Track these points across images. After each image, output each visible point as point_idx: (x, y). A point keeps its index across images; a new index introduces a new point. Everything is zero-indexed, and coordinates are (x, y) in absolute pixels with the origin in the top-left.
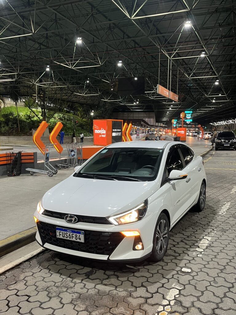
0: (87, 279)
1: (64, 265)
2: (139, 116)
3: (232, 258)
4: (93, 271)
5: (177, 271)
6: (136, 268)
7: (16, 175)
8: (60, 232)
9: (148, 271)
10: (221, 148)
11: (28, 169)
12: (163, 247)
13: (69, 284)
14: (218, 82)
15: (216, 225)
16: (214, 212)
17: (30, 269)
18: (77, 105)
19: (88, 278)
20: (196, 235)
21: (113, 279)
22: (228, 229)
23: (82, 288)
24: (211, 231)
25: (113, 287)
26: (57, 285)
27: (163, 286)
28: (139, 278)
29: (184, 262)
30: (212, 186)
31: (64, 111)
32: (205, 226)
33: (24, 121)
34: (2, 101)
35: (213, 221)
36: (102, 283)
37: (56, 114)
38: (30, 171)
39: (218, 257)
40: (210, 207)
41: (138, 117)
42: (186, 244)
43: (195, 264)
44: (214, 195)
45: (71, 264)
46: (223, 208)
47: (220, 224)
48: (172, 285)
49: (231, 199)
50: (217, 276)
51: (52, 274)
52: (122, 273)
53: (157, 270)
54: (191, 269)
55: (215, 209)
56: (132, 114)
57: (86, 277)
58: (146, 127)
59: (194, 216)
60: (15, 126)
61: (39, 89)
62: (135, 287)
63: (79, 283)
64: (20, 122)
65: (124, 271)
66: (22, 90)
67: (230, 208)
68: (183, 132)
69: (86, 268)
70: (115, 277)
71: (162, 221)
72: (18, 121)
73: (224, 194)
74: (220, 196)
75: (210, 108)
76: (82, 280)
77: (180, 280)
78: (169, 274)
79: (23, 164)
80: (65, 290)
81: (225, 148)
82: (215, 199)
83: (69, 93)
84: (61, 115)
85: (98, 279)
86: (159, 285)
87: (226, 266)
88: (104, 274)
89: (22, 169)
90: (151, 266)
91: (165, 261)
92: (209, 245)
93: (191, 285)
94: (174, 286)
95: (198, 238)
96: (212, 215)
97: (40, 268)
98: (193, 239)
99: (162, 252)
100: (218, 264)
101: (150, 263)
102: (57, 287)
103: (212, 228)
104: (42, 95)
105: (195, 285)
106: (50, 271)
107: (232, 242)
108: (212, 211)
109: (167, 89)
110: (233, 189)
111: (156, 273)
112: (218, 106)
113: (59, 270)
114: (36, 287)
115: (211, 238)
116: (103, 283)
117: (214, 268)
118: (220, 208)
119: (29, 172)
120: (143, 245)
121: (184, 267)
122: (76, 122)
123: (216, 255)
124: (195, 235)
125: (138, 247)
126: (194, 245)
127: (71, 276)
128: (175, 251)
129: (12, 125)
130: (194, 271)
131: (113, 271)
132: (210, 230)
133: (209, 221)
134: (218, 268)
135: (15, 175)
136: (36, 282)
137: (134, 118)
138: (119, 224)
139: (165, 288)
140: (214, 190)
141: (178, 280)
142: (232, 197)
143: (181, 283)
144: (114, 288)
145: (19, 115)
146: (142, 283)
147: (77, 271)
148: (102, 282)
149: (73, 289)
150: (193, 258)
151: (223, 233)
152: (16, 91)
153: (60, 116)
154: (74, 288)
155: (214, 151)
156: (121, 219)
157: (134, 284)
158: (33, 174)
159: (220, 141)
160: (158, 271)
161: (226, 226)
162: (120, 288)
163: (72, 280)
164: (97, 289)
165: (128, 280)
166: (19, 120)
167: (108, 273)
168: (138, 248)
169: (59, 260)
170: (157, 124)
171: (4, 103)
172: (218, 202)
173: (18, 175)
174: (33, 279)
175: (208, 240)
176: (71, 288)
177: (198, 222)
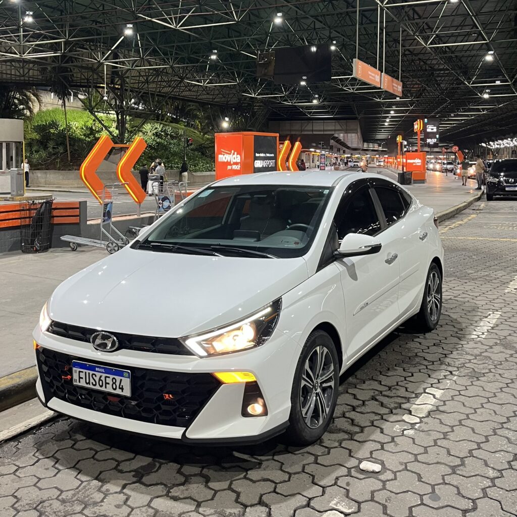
0: (137, 484)
1: (91, 449)
2: (325, 128)
3: (484, 440)
4: (155, 465)
5: (349, 469)
6: (254, 460)
7: (40, 250)
8: (80, 372)
9: (281, 467)
10: (500, 195)
11: (65, 238)
12: (323, 412)
13: (91, 494)
14: (491, 54)
15: (459, 363)
16: (460, 334)
17: (13, 458)
18: (192, 106)
19: (139, 481)
20: (409, 386)
21: (195, 485)
22: (487, 371)
23: (118, 506)
24: (445, 376)
25: (191, 504)
26: (63, 496)
27: (308, 505)
28: (258, 483)
29: (370, 446)
30: (465, 276)
31: (167, 119)
32: (433, 364)
33: (80, 140)
34: (35, 99)
35: (454, 353)
36: (167, 495)
37: (149, 124)
38: (70, 242)
39: (451, 436)
40: (453, 323)
41: (324, 131)
42: (382, 405)
43: (393, 453)
44: (467, 296)
45: (109, 447)
46: (482, 324)
47: (470, 360)
48: (330, 502)
49: (502, 305)
50: (442, 481)
51: (59, 471)
52: (220, 470)
53: (302, 465)
54: (382, 463)
55: (464, 325)
56: (310, 125)
57: (135, 479)
58: (342, 151)
59: (413, 341)
60: (61, 149)
61: (113, 73)
62: (242, 504)
63: (116, 493)
64: (72, 142)
65: (226, 465)
66: (77, 75)
67: (497, 325)
68: (418, 162)
69: (141, 457)
70: (202, 479)
71: (318, 348)
72: (66, 140)
73: (490, 293)
74: (479, 298)
75: (478, 110)
76: (124, 487)
77: (351, 490)
78: (329, 474)
79: (55, 227)
80: (78, 508)
81: (508, 195)
82: (467, 304)
83: (175, 81)
84: (159, 127)
85: (162, 484)
86: (300, 500)
87: (466, 457)
88: (178, 473)
89: (53, 236)
90: (290, 454)
91: (324, 444)
92: (435, 409)
93: (377, 502)
94: (335, 504)
95: (413, 392)
96: (455, 340)
97: (37, 457)
98: (399, 394)
99: (318, 422)
100: (449, 453)
101: (290, 449)
102: (63, 502)
103: (450, 369)
104: (118, 85)
105: (384, 502)
106: (56, 463)
107: (489, 402)
108: (456, 330)
109: (376, 68)
110: (512, 283)
111: (298, 473)
112: (495, 105)
113: (79, 461)
114: (15, 500)
115: (442, 391)
116: (170, 494)
117: (438, 463)
118: (476, 324)
119: (67, 244)
120: (265, 406)
121: (367, 459)
122: (188, 141)
123: (447, 433)
124: (407, 386)
125: (253, 409)
126: (400, 408)
127: (102, 476)
128: (352, 420)
129: (54, 148)
130: (389, 470)
131: (200, 465)
132: (443, 373)
133: (445, 352)
134: (446, 463)
135: (36, 251)
136: (19, 488)
137: (314, 133)
138: (210, 355)
139: (313, 509)
140: (468, 284)
141: (348, 491)
142: (506, 299)
143: (353, 497)
144: (193, 508)
145: (69, 128)
146: (261, 496)
147: (118, 465)
148: (169, 492)
149: (98, 507)
150: (393, 438)
151: (472, 382)
152: (65, 78)
153: (156, 128)
154: (100, 504)
155: (485, 201)
156: (215, 344)
157: (242, 499)
158: (76, 248)
159: (498, 180)
160: (304, 467)
161: (482, 366)
162: (207, 507)
163: (102, 486)
164: (153, 508)
165: (230, 488)
166: (69, 138)
167: (188, 469)
168: (256, 411)
169: (85, 438)
170: (366, 145)
171: (39, 101)
172: (474, 310)
173: (44, 249)
174: (13, 482)
175: (434, 396)
176: (95, 504)
177: (418, 354)
